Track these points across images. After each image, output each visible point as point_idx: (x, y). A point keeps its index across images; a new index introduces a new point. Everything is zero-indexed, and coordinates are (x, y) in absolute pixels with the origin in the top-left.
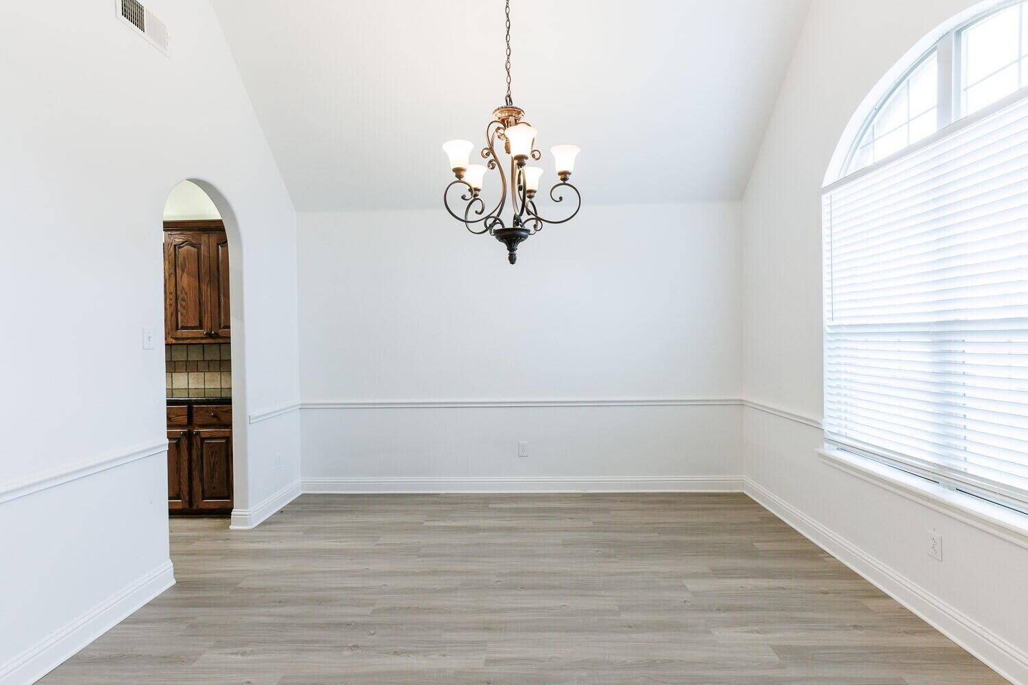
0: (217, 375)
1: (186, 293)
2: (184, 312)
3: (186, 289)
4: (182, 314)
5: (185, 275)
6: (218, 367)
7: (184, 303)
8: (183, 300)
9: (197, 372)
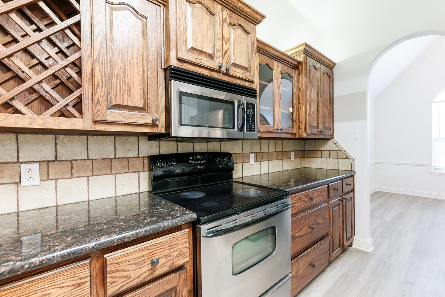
6: (282, 156)
8: (312, 106)
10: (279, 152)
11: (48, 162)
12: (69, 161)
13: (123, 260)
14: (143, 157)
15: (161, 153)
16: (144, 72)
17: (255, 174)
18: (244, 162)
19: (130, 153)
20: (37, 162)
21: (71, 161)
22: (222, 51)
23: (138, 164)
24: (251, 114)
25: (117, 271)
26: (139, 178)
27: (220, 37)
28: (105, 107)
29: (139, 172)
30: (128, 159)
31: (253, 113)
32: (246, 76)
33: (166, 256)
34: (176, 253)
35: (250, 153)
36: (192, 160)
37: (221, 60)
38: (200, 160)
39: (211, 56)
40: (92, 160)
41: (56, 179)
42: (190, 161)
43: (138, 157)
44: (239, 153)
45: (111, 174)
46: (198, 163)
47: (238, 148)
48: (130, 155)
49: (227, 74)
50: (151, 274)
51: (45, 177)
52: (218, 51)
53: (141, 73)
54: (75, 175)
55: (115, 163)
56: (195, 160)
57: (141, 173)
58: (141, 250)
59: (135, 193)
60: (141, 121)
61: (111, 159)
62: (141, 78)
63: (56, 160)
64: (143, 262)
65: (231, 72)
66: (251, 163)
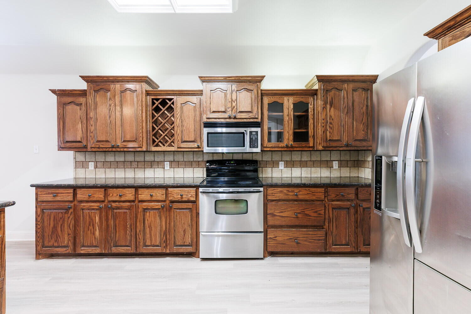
0: (318, 169)
1: (333, 120)
2: (331, 131)
3: (333, 117)
4: (330, 132)
5: (332, 109)
6: (319, 165)
7: (331, 126)
8: (331, 123)
9: (307, 167)
10: (315, 161)
11: (172, 161)
12: (177, 161)
13: (173, 191)
14: (205, 161)
15: (214, 159)
16: (194, 126)
17: (285, 177)
18: (273, 167)
19: (199, 159)
20: (169, 161)
21: (178, 161)
22: (231, 107)
23: (203, 164)
24: (254, 137)
25: (171, 194)
26: (203, 170)
27: (230, 100)
28: (180, 142)
29: (203, 168)
30: (199, 161)
31: (256, 137)
32: (250, 116)
33: (187, 195)
34: (190, 195)
35: (280, 161)
36: (228, 164)
37: (230, 112)
38: (232, 164)
39: (224, 112)
40: (185, 161)
41: (174, 168)
42: (226, 164)
43: (203, 161)
44: (268, 161)
45: (192, 167)
46: (231, 165)
47: (268, 157)
48: (199, 160)
49: (235, 118)
50: (181, 199)
51: (171, 167)
52: (228, 108)
53: (193, 127)
54: (180, 167)
55: (193, 163)
56: (229, 164)
57: (204, 168)
58: (178, 190)
59: (202, 177)
60: (193, 146)
61: (192, 161)
62: (193, 129)
63: (174, 161)
64: (179, 194)
65: (238, 117)
66: (280, 168)
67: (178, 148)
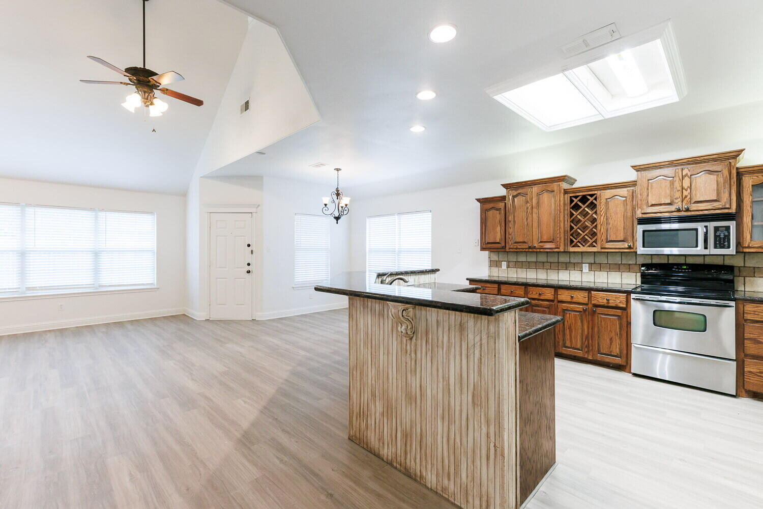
11: (592, 263)
13: (597, 295)
14: (639, 264)
15: (653, 263)
20: (588, 263)
21: (600, 264)
22: (681, 197)
23: (636, 268)
24: (722, 235)
25: (595, 297)
26: (636, 276)
27: (680, 189)
28: (605, 242)
29: (636, 273)
30: (629, 265)
31: (727, 234)
32: (714, 206)
33: (615, 300)
36: (676, 269)
37: (680, 204)
38: (684, 269)
39: (669, 204)
40: (610, 264)
41: (595, 271)
42: (674, 269)
43: (636, 264)
45: (619, 272)
46: (682, 271)
48: (631, 262)
49: (687, 210)
50: (607, 304)
51: (590, 270)
52: (676, 199)
53: (622, 224)
55: (622, 267)
56: (679, 269)
57: (638, 273)
58: (604, 294)
59: (634, 283)
60: (622, 247)
61: (619, 264)
62: (622, 227)
63: (595, 263)
64: (605, 298)
67: (602, 248)
